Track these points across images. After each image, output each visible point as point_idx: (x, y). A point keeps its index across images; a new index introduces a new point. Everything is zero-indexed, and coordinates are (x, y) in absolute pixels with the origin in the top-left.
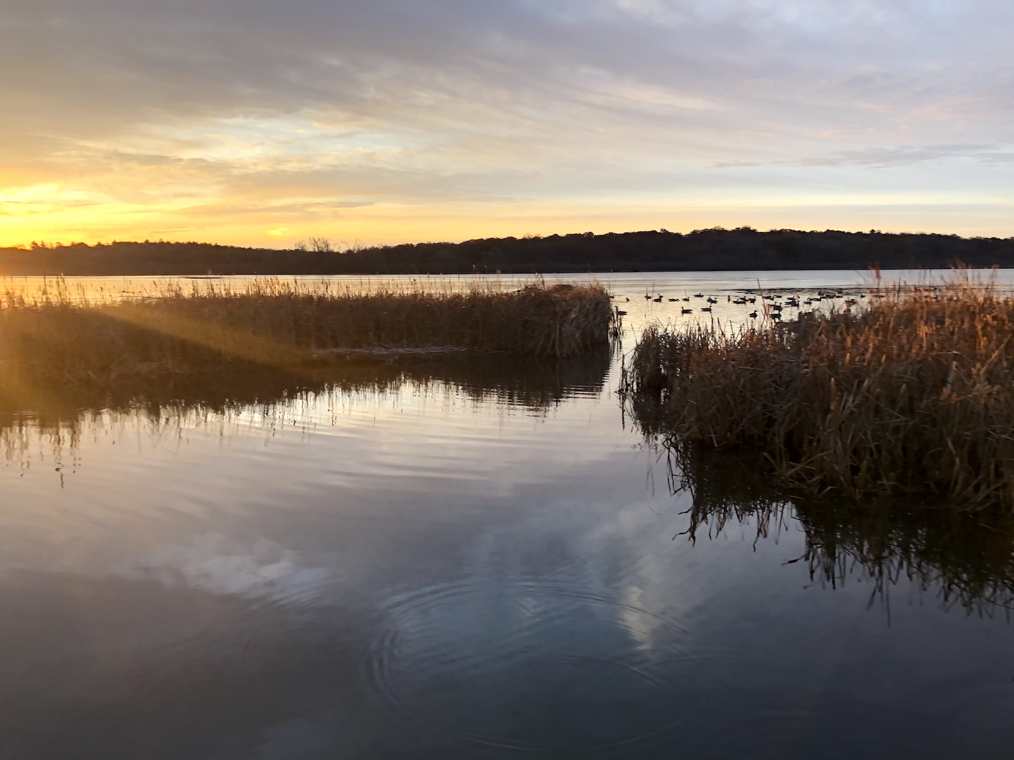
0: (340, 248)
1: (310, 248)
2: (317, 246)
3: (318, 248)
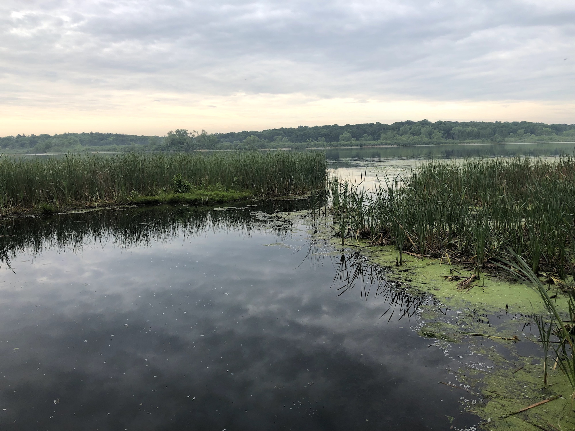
0: (193, 135)
1: (176, 136)
2: (181, 134)
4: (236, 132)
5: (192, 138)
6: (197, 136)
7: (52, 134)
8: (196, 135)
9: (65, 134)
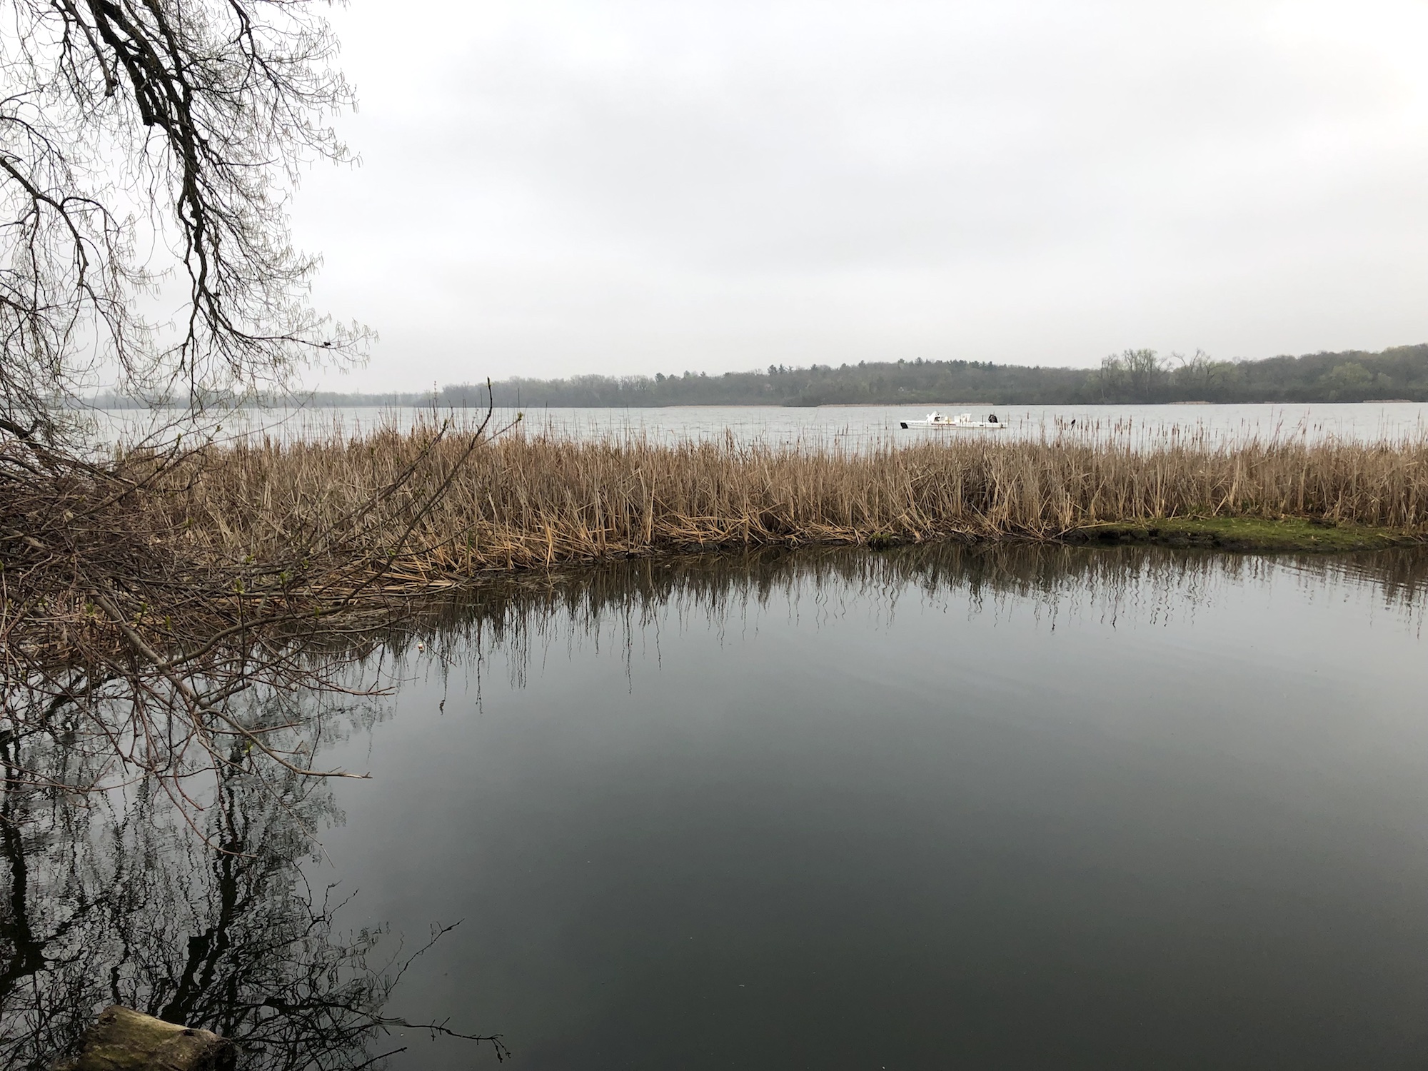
0: (1170, 364)
1: (1125, 366)
2: (1136, 362)
3: (1136, 365)
4: (1297, 355)
5: (1165, 372)
6: (1180, 366)
7: (835, 365)
8: (1177, 364)
9: (862, 364)
